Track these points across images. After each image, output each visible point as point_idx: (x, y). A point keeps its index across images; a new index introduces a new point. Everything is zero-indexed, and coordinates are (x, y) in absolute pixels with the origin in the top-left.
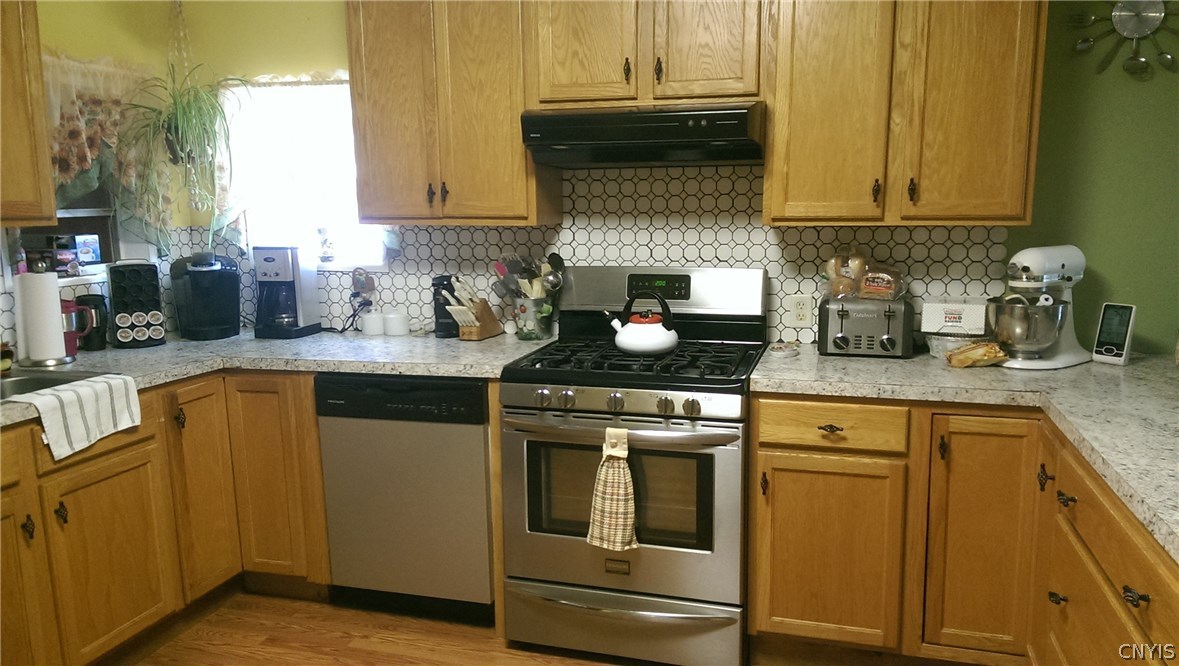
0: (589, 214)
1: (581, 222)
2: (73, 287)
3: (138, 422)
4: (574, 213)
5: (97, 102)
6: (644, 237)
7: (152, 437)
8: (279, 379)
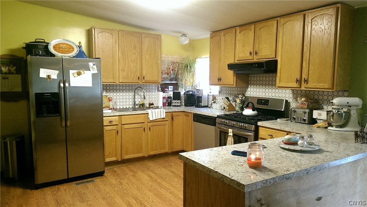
0: (254, 84)
1: (252, 86)
2: (168, 95)
3: (164, 117)
4: (251, 84)
5: (174, 63)
6: (264, 90)
7: (168, 121)
8: (189, 114)
